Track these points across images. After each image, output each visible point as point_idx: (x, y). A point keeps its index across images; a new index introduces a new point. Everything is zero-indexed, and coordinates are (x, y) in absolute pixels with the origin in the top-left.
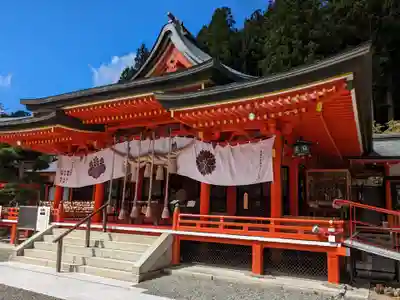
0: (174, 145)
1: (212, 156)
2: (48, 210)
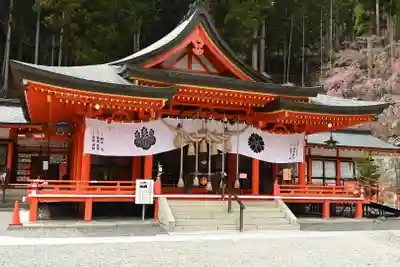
0: (226, 129)
1: (261, 138)
2: (151, 183)
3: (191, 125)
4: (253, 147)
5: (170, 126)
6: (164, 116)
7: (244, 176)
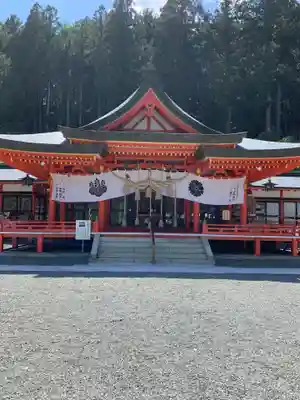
0: (168, 178)
1: (201, 184)
2: (88, 223)
3: (138, 176)
4: (193, 192)
5: (119, 177)
6: (114, 169)
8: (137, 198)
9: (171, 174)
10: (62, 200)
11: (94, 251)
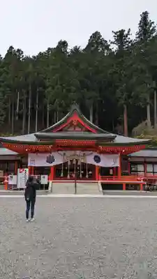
2: (46, 176)
3: (69, 153)
4: (95, 161)
5: (60, 154)
6: (58, 150)
7: (90, 172)
8: (69, 163)
9: (85, 152)
10: (33, 165)
11: (50, 189)
